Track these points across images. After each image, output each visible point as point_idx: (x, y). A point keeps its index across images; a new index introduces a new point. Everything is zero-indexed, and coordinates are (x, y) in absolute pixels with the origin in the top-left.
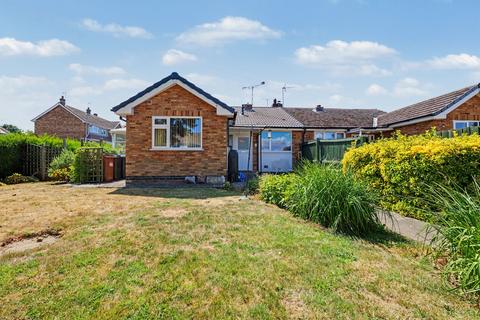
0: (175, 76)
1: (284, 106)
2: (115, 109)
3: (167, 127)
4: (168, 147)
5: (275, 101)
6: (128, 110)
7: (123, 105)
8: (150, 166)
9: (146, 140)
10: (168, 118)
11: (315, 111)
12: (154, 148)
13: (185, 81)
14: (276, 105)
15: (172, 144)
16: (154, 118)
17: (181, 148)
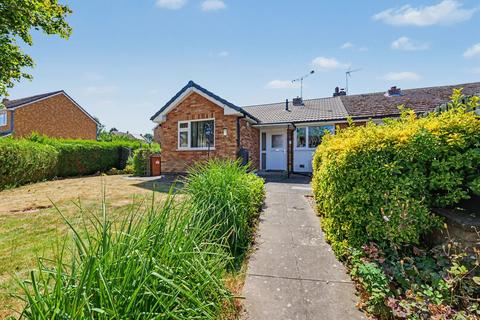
0: (191, 84)
1: (348, 94)
2: (152, 119)
3: (188, 130)
4: (188, 148)
5: (337, 89)
6: (160, 118)
7: (157, 114)
8: (177, 163)
9: (174, 142)
10: (189, 122)
11: (387, 95)
12: (180, 149)
13: (198, 87)
14: (338, 93)
15: (192, 146)
16: (179, 123)
17: (198, 149)
